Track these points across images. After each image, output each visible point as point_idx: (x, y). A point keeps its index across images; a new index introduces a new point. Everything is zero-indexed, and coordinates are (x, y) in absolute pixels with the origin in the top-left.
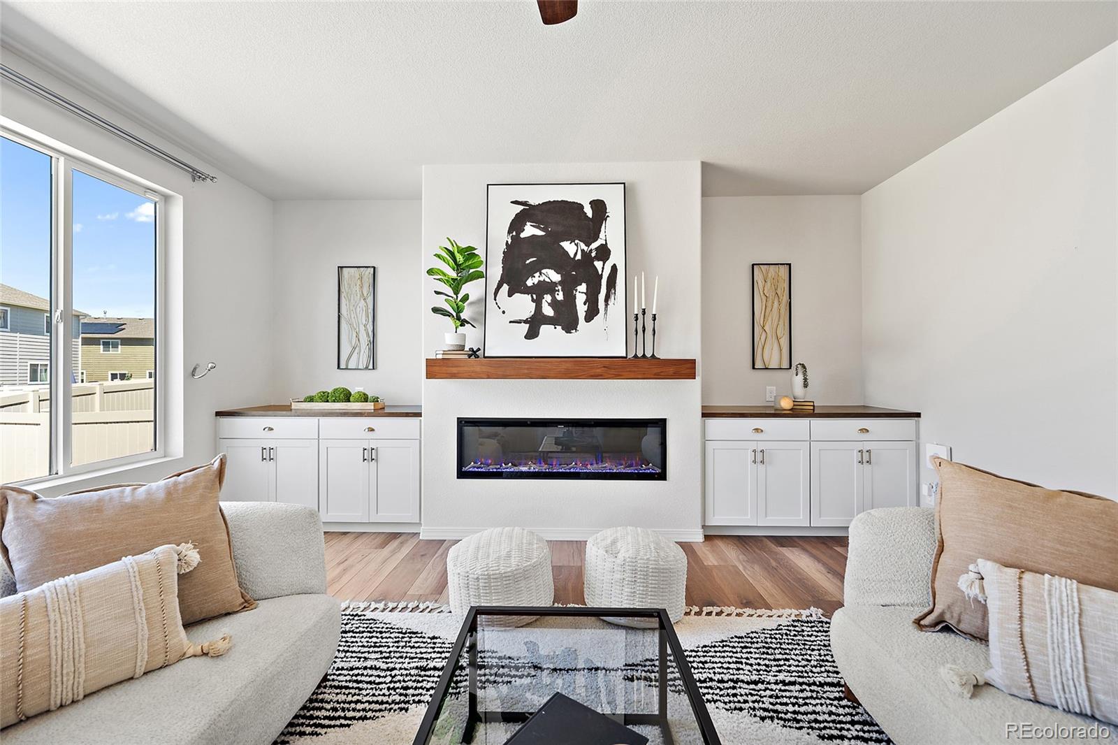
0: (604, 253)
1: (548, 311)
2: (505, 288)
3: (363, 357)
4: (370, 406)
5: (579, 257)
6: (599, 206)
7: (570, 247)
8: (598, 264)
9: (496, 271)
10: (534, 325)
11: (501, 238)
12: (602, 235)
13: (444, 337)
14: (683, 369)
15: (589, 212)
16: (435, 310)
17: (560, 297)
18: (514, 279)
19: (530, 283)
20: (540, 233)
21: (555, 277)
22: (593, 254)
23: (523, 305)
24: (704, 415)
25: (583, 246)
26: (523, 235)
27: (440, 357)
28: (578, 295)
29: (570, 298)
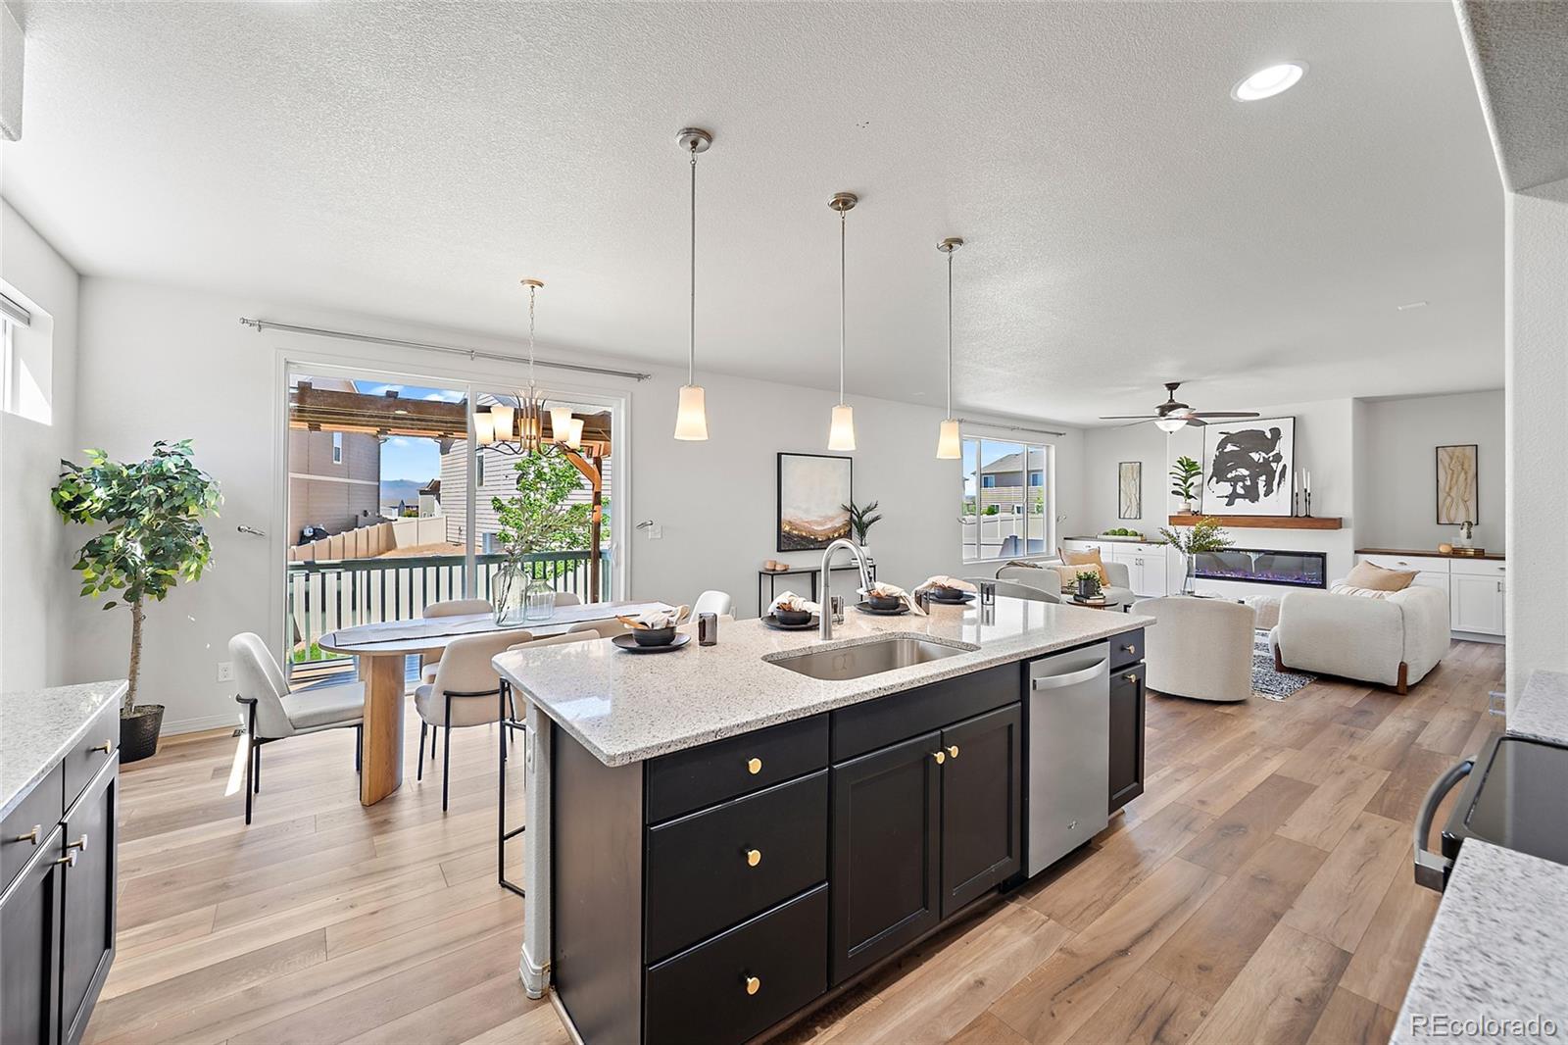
0: (1278, 458)
1: (1240, 491)
2: (1215, 479)
3: (1134, 513)
4: (1139, 538)
5: (1261, 461)
6: (1276, 433)
7: (1255, 456)
8: (1274, 465)
9: (1209, 471)
10: (1231, 499)
11: (1212, 452)
12: (1277, 448)
13: (1180, 505)
14: (1335, 524)
15: (1269, 436)
16: (1173, 492)
17: (1248, 483)
18: (1219, 474)
19: (1229, 476)
20: (1235, 448)
21: (1245, 472)
22: (1271, 459)
23: (1226, 488)
24: (1356, 552)
25: (1263, 454)
26: (1226, 450)
27: (1176, 514)
28: (1260, 482)
29: (1255, 485)
